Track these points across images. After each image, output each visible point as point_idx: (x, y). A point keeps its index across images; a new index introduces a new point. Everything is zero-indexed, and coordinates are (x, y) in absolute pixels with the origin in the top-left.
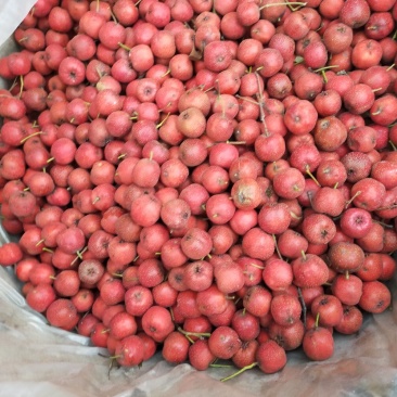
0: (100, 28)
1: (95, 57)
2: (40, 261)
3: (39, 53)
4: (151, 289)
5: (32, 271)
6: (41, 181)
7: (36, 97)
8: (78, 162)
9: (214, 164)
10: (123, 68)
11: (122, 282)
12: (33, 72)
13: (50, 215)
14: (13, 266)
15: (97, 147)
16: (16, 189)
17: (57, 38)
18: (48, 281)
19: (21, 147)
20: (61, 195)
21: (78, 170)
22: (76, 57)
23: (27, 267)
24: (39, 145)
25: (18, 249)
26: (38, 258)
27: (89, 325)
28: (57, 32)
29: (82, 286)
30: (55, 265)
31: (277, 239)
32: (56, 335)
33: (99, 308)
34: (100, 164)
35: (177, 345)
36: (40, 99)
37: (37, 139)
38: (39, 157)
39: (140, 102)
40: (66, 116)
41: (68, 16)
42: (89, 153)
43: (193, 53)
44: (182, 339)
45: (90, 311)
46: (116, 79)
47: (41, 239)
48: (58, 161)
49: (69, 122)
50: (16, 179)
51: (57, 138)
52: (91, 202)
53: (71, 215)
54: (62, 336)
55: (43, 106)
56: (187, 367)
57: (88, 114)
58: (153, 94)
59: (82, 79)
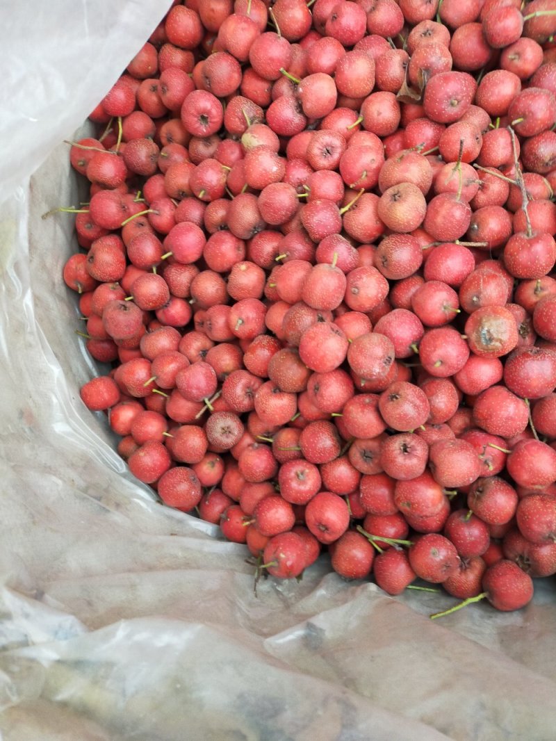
0: (252, 42)
1: (239, 91)
2: (146, 408)
3: (149, 83)
4: (319, 466)
5: (134, 420)
6: (152, 287)
7: (143, 153)
8: (209, 262)
9: (434, 279)
10: (286, 111)
11: (271, 450)
12: (139, 113)
13: (162, 340)
14: (105, 412)
15: (239, 239)
16: (112, 296)
17: (178, 57)
18: (159, 437)
19: (118, 232)
20: (178, 310)
21: (206, 274)
22: (210, 90)
23: (126, 414)
24: (146, 229)
25: (113, 387)
26: (143, 402)
27: (217, 506)
28: (177, 47)
29: (210, 450)
30: (171, 415)
31: (532, 407)
32: (170, 518)
33: (233, 483)
34: (243, 267)
35: (357, 553)
36: (148, 156)
37: (143, 220)
38: (148, 250)
39: (314, 169)
40: (190, 186)
41: (197, 22)
42: (227, 249)
43: (404, 90)
44: (365, 545)
45: (219, 486)
46: (273, 130)
47: (150, 375)
48: (178, 257)
49: (195, 197)
50: (112, 282)
51: (175, 222)
52: (228, 325)
53: (195, 343)
54: (180, 521)
55: (153, 167)
56: (372, 587)
57: (227, 185)
58: (336, 156)
59: (218, 127)
